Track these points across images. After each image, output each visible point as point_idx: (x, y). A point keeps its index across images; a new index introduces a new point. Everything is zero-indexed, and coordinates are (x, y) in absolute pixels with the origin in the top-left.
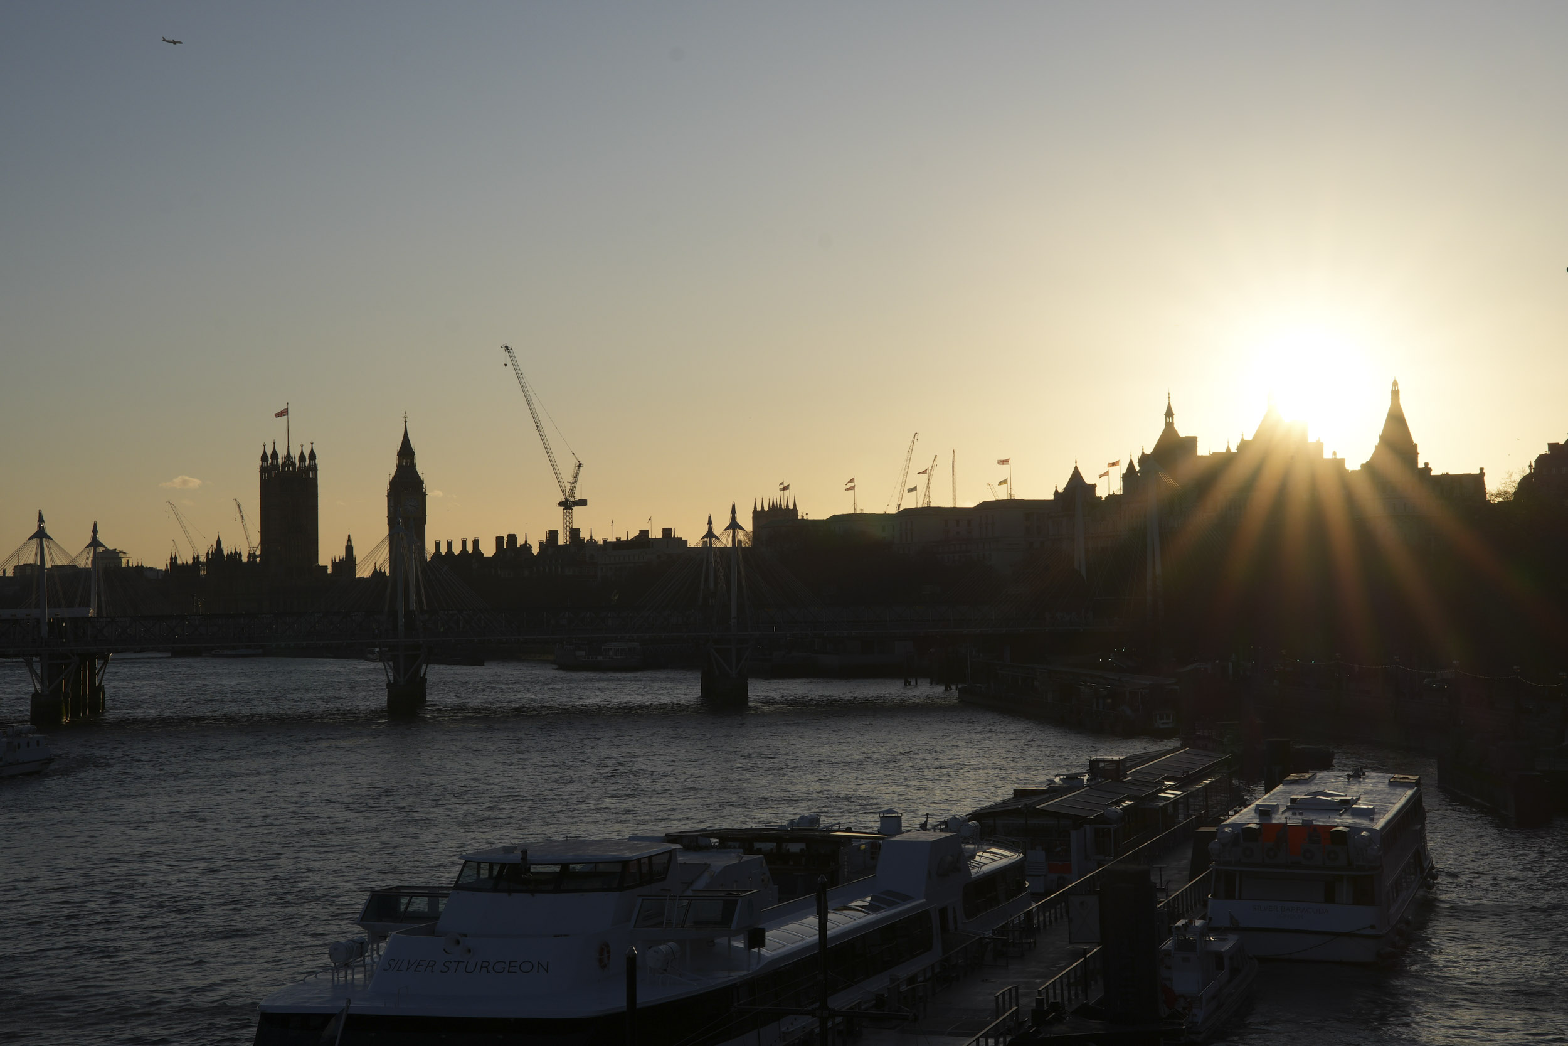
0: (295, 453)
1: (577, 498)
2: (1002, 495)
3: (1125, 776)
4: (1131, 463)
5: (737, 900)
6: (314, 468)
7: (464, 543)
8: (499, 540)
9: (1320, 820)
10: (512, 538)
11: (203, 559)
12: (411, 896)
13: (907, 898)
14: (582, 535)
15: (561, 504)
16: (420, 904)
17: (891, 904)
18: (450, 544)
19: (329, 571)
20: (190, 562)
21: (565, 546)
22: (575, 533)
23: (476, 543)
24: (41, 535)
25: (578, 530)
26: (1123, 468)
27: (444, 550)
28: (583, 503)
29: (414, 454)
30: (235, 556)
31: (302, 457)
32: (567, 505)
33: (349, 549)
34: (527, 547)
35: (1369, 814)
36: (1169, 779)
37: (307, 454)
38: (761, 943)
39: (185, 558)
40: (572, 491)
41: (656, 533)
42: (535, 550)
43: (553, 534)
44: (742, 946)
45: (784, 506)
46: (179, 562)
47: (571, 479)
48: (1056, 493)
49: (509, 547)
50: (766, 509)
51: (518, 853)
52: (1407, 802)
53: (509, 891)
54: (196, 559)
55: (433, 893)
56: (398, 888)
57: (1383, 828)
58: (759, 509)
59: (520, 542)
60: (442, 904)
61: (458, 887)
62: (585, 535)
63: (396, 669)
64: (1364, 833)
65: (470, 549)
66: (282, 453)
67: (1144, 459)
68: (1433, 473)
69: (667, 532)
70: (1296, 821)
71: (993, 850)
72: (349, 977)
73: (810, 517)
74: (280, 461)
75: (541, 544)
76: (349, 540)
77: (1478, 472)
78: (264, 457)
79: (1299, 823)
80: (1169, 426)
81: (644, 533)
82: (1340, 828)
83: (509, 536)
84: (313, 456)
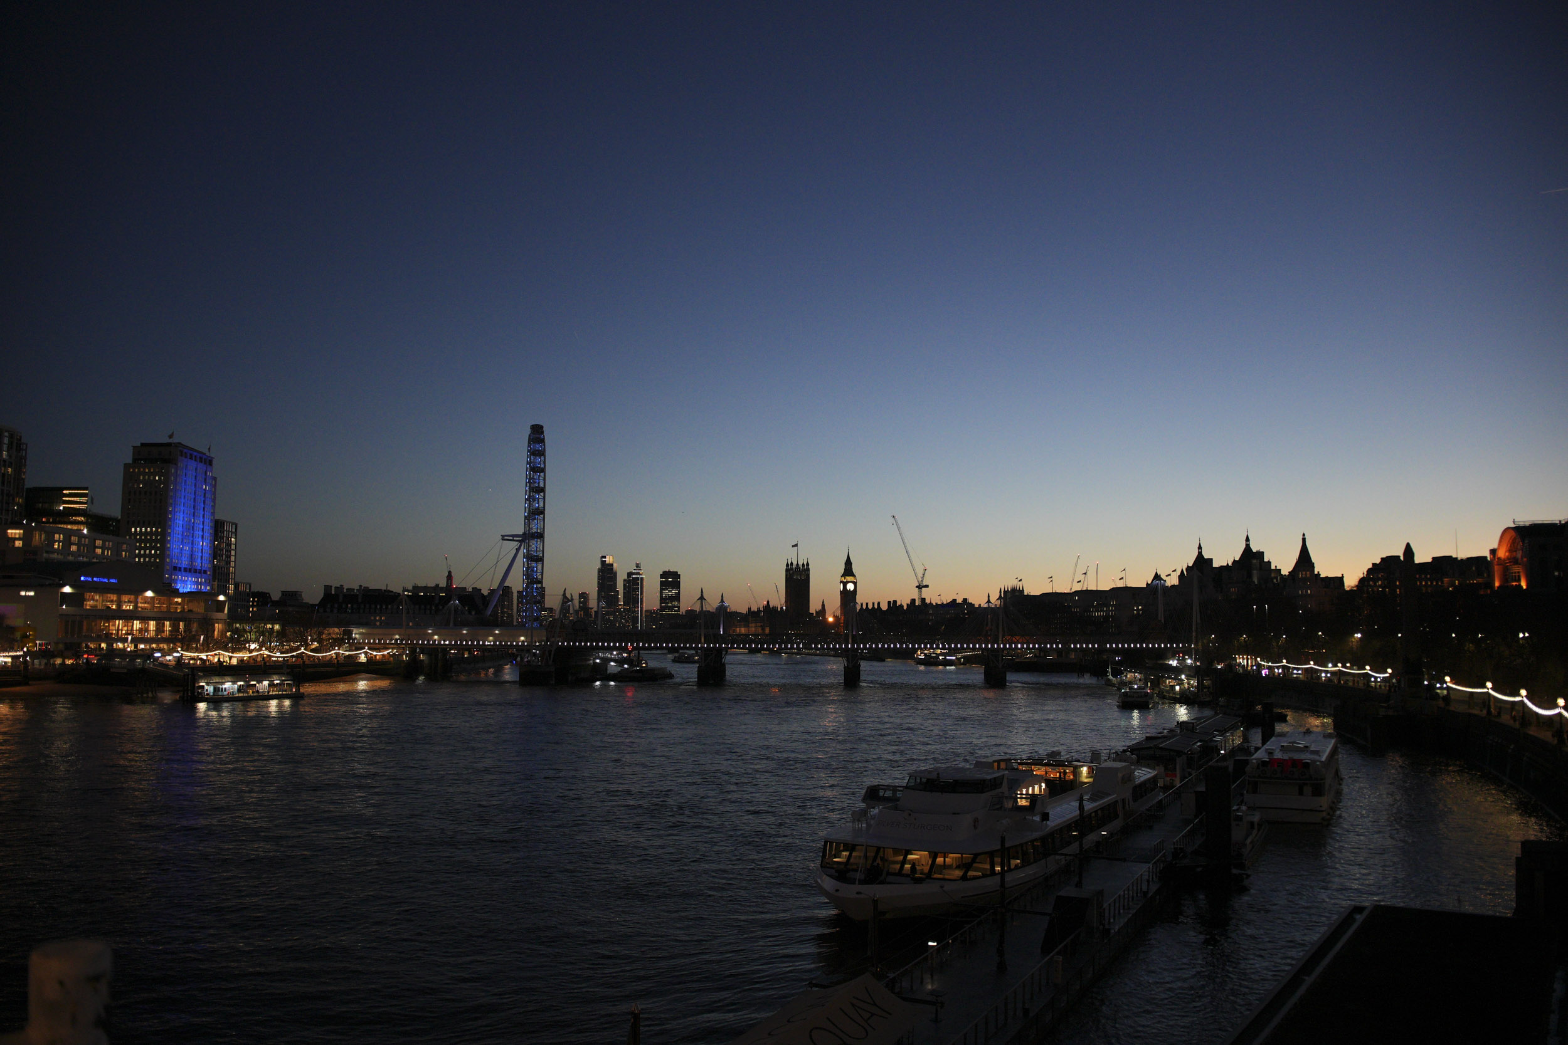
0: (800, 563)
1: (924, 584)
2: (1121, 584)
3: (1196, 729)
4: (1182, 571)
6: (808, 570)
7: (873, 604)
8: (889, 603)
9: (1296, 756)
10: (895, 602)
11: (762, 609)
12: (885, 790)
13: (1109, 795)
14: (926, 601)
15: (917, 587)
16: (888, 794)
17: (1102, 798)
18: (867, 604)
19: (814, 615)
20: (756, 610)
21: (919, 605)
22: (923, 600)
23: (879, 604)
24: (702, 598)
25: (925, 599)
26: (1179, 572)
27: (864, 607)
28: (927, 586)
29: (852, 564)
30: (775, 609)
31: (803, 565)
32: (920, 587)
33: (823, 605)
34: (901, 606)
35: (1317, 752)
36: (1215, 731)
37: (805, 564)
38: (1048, 819)
39: (754, 609)
40: (922, 581)
41: (960, 601)
42: (905, 608)
43: (913, 600)
44: (1039, 820)
45: (1018, 589)
46: (752, 610)
47: (922, 576)
48: (1147, 584)
49: (893, 605)
50: (1010, 590)
54: (759, 609)
55: (894, 789)
56: (878, 785)
57: (1325, 760)
58: (1006, 590)
59: (898, 603)
60: (899, 794)
62: (928, 601)
63: (847, 661)
64: (1318, 763)
65: (876, 607)
66: (795, 563)
67: (1188, 568)
68: (1323, 576)
69: (965, 600)
71: (1144, 769)
73: (1031, 594)
74: (794, 567)
75: (907, 605)
76: (823, 602)
77: (1340, 576)
78: (787, 565)
79: (1287, 758)
80: (1200, 552)
81: (955, 600)
82: (1307, 761)
84: (808, 564)
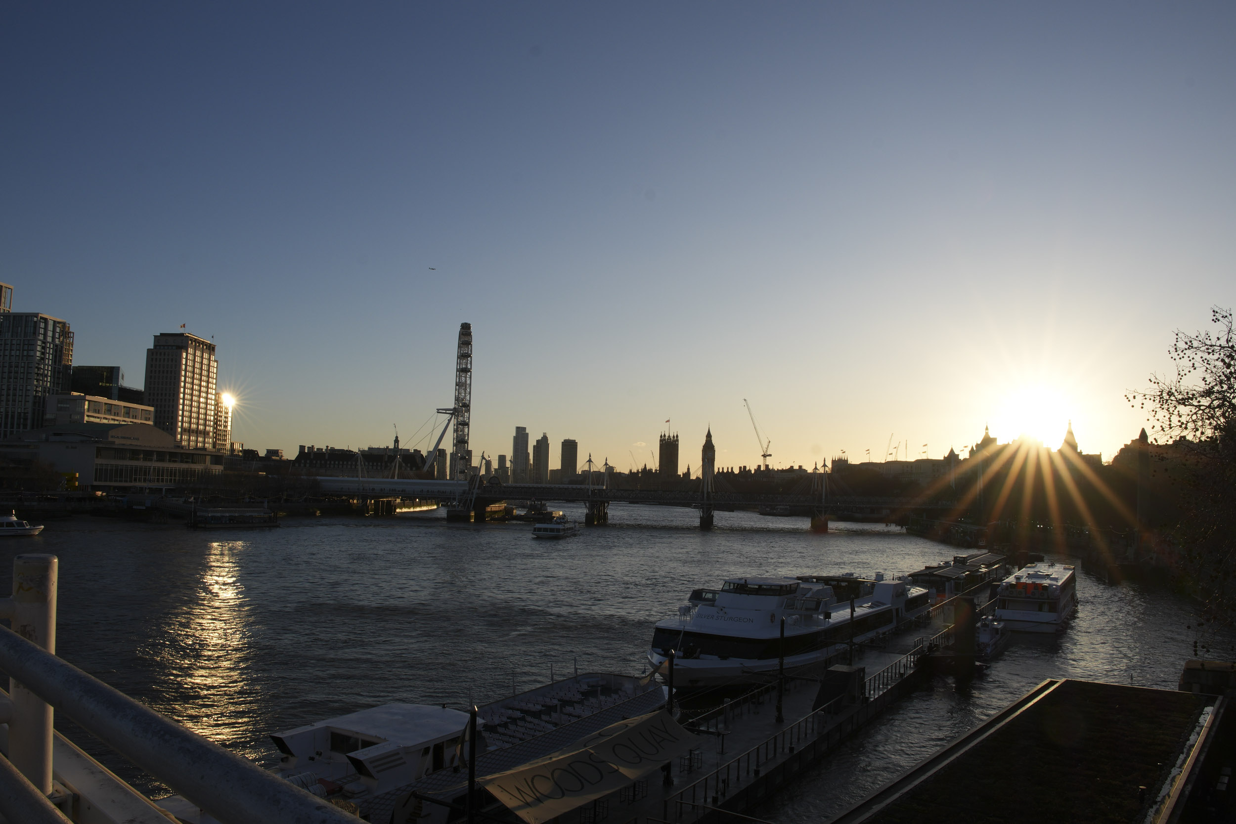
0: (672, 435)
1: (768, 454)
2: (924, 457)
3: (967, 563)
4: (972, 448)
5: (821, 602)
6: (677, 440)
7: (728, 468)
8: (740, 468)
9: (1038, 581)
10: (745, 467)
11: (640, 471)
12: (707, 593)
13: (884, 604)
14: (770, 467)
15: (762, 456)
16: (709, 596)
17: (878, 606)
18: (723, 468)
19: (682, 476)
20: (636, 471)
21: (763, 471)
22: (767, 466)
23: (732, 468)
24: (590, 461)
26: (970, 449)
27: (721, 471)
28: (770, 455)
29: (711, 436)
30: (650, 470)
31: (674, 437)
32: (765, 456)
33: (688, 469)
34: (750, 471)
35: (1056, 579)
36: (982, 564)
37: (675, 436)
39: (634, 470)
40: (766, 451)
41: (796, 467)
42: (753, 472)
43: (759, 466)
45: (843, 459)
46: (632, 471)
47: (766, 447)
48: (944, 457)
49: (744, 471)
50: (837, 459)
51: (744, 581)
52: (1070, 576)
53: (740, 593)
54: (638, 471)
55: (714, 592)
56: (702, 590)
57: (1061, 585)
58: (834, 459)
59: (747, 469)
61: (722, 590)
63: (703, 512)
64: (1054, 587)
65: (730, 471)
66: (667, 435)
67: (977, 446)
68: (1083, 454)
69: (800, 467)
70: (1029, 581)
71: (917, 588)
72: (685, 619)
73: (853, 463)
74: (666, 438)
75: (755, 469)
76: (689, 466)
77: (1099, 454)
78: (661, 436)
79: (1031, 582)
80: (987, 433)
81: (792, 467)
82: (1046, 585)
83: (744, 466)
84: (677, 436)
